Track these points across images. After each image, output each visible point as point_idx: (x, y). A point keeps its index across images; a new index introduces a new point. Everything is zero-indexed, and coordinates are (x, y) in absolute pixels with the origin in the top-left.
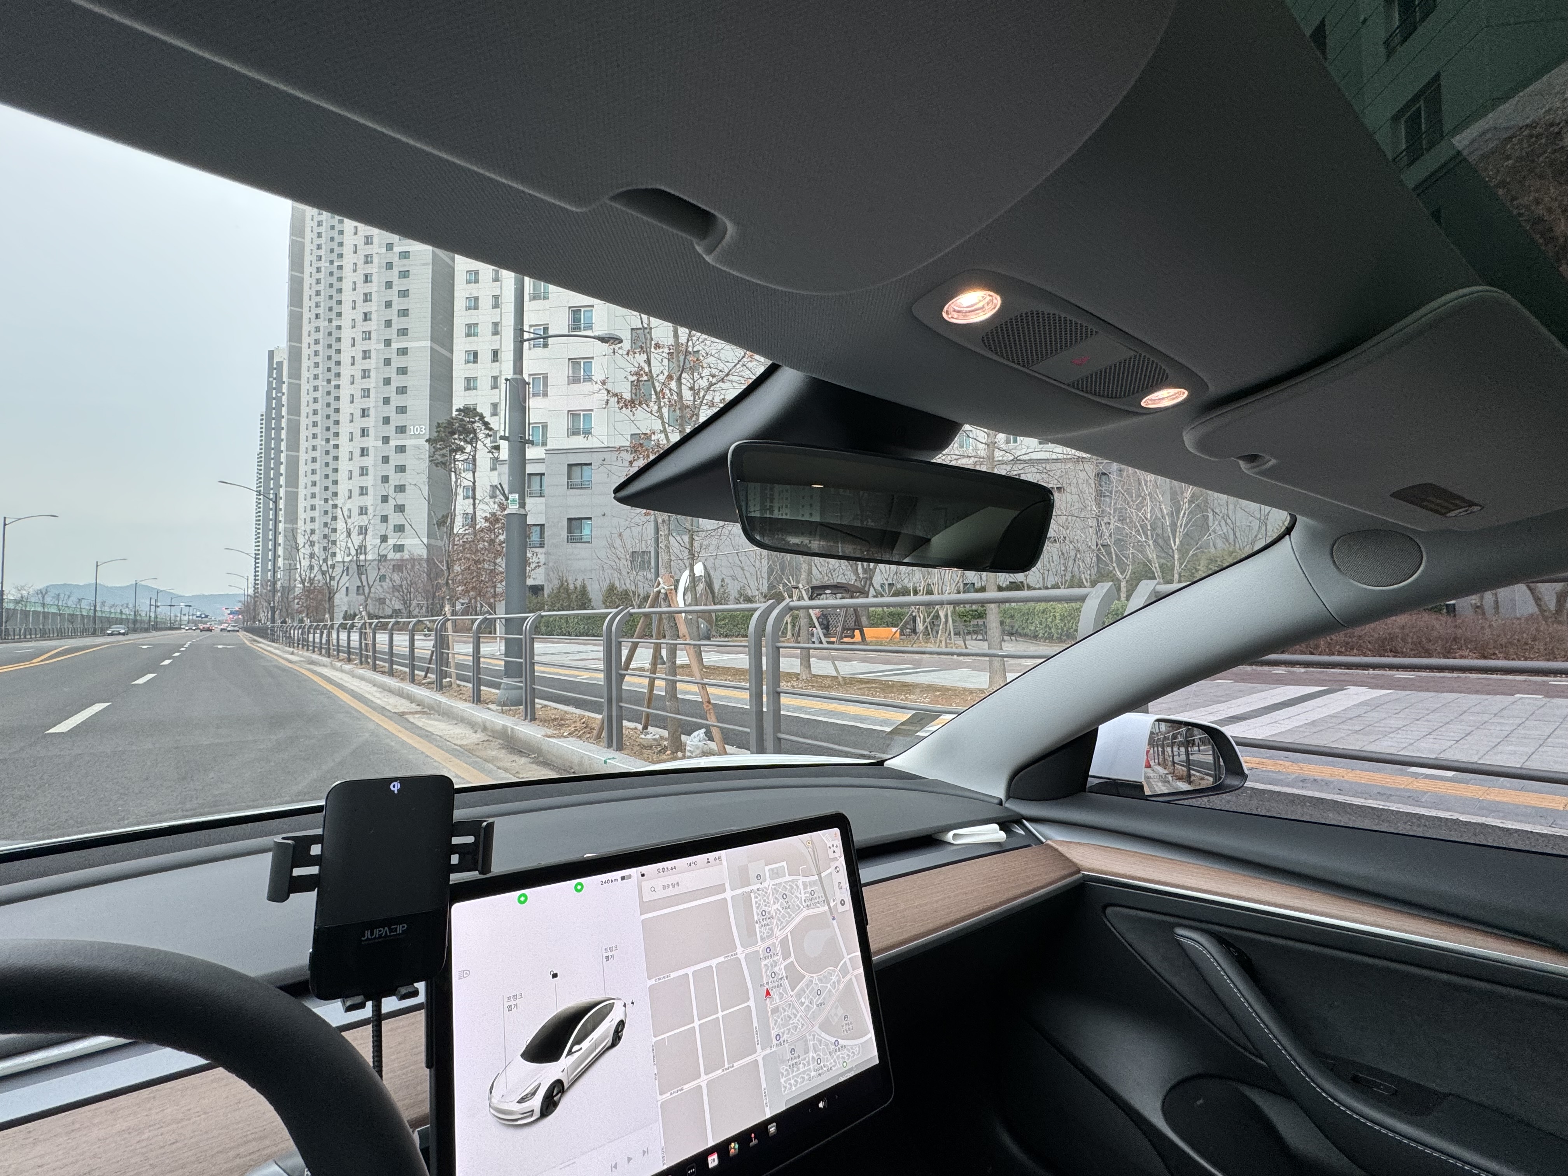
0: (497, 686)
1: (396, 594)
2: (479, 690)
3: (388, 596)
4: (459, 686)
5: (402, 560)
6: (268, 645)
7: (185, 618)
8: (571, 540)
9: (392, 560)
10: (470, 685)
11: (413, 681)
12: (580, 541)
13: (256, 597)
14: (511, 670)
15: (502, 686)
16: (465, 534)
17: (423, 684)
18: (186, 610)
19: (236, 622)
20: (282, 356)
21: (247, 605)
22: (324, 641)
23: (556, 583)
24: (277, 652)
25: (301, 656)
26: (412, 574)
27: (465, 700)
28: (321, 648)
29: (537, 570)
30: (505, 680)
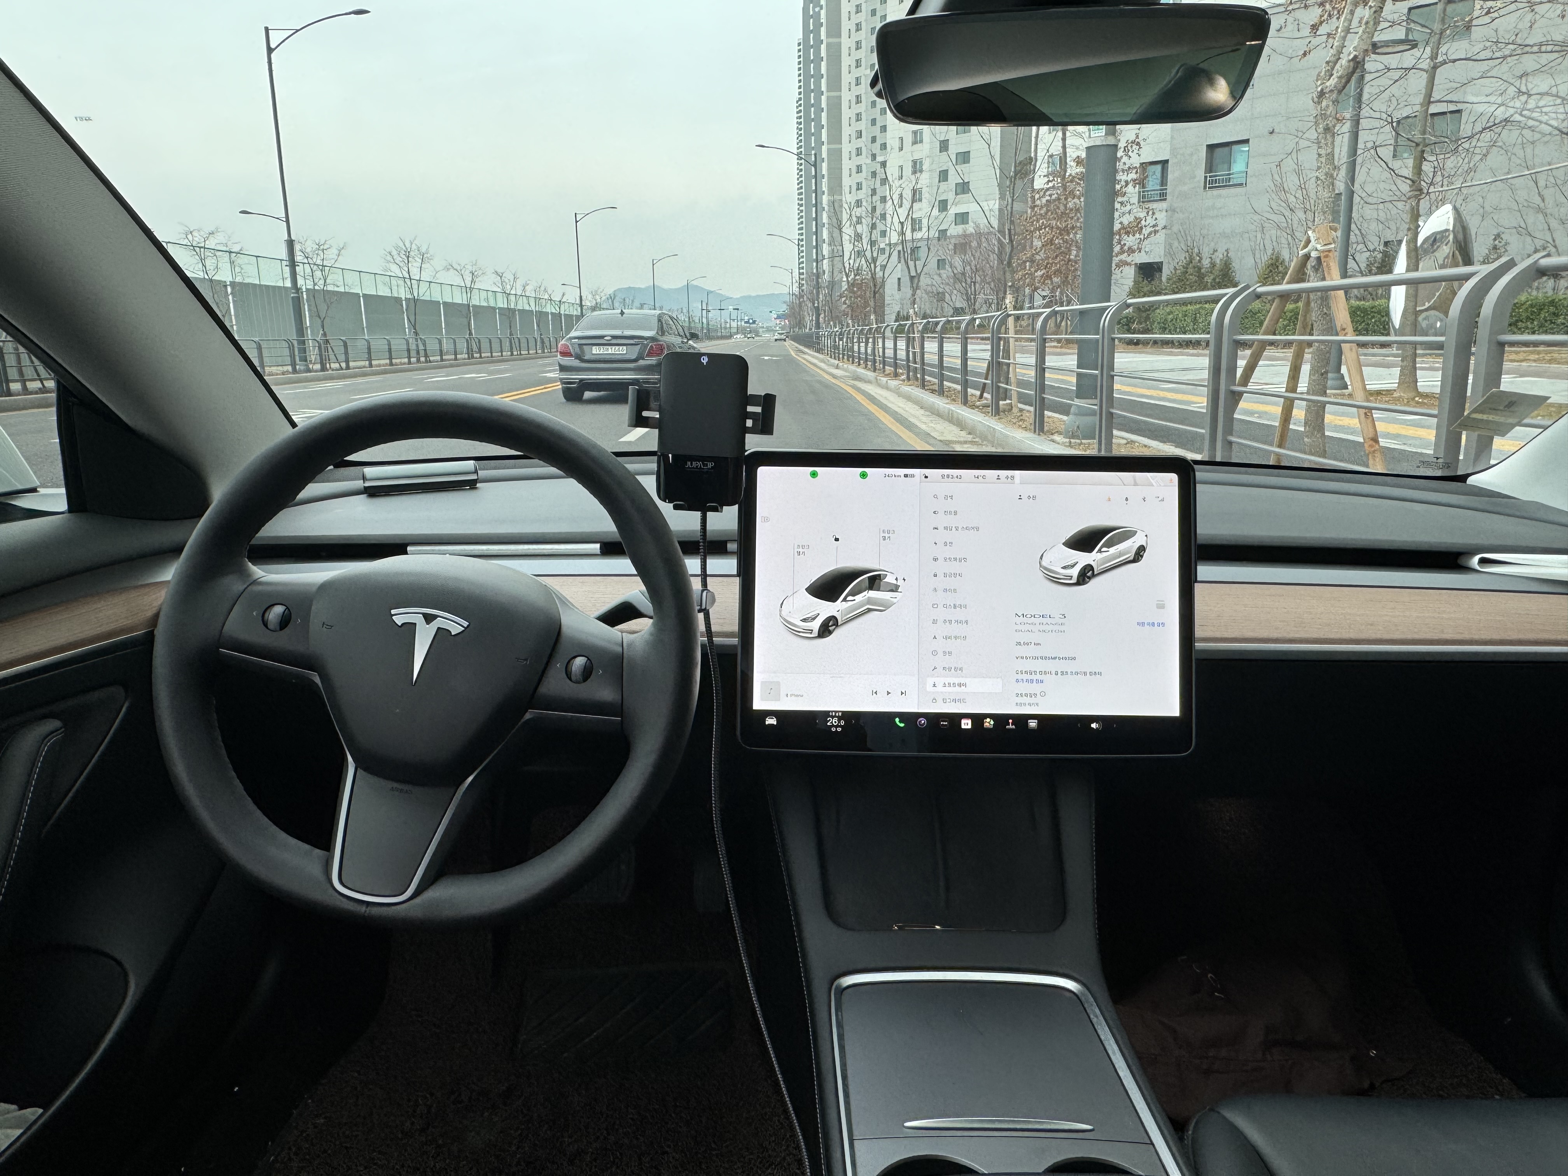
0: (1064, 410)
1: (958, 286)
2: (1042, 416)
3: (947, 288)
4: (1021, 410)
5: (965, 236)
6: (813, 357)
7: (734, 324)
8: (1211, 184)
9: (952, 237)
10: (1032, 409)
11: (965, 402)
12: (1227, 184)
13: (801, 296)
14: (1085, 388)
15: (1072, 410)
16: (1048, 189)
17: (978, 407)
18: (734, 314)
19: (782, 328)
21: (791, 307)
22: (869, 351)
23: (1182, 257)
24: (822, 365)
25: (846, 370)
26: (977, 255)
27: (1025, 429)
28: (866, 360)
29: (1153, 238)
30: (1077, 402)
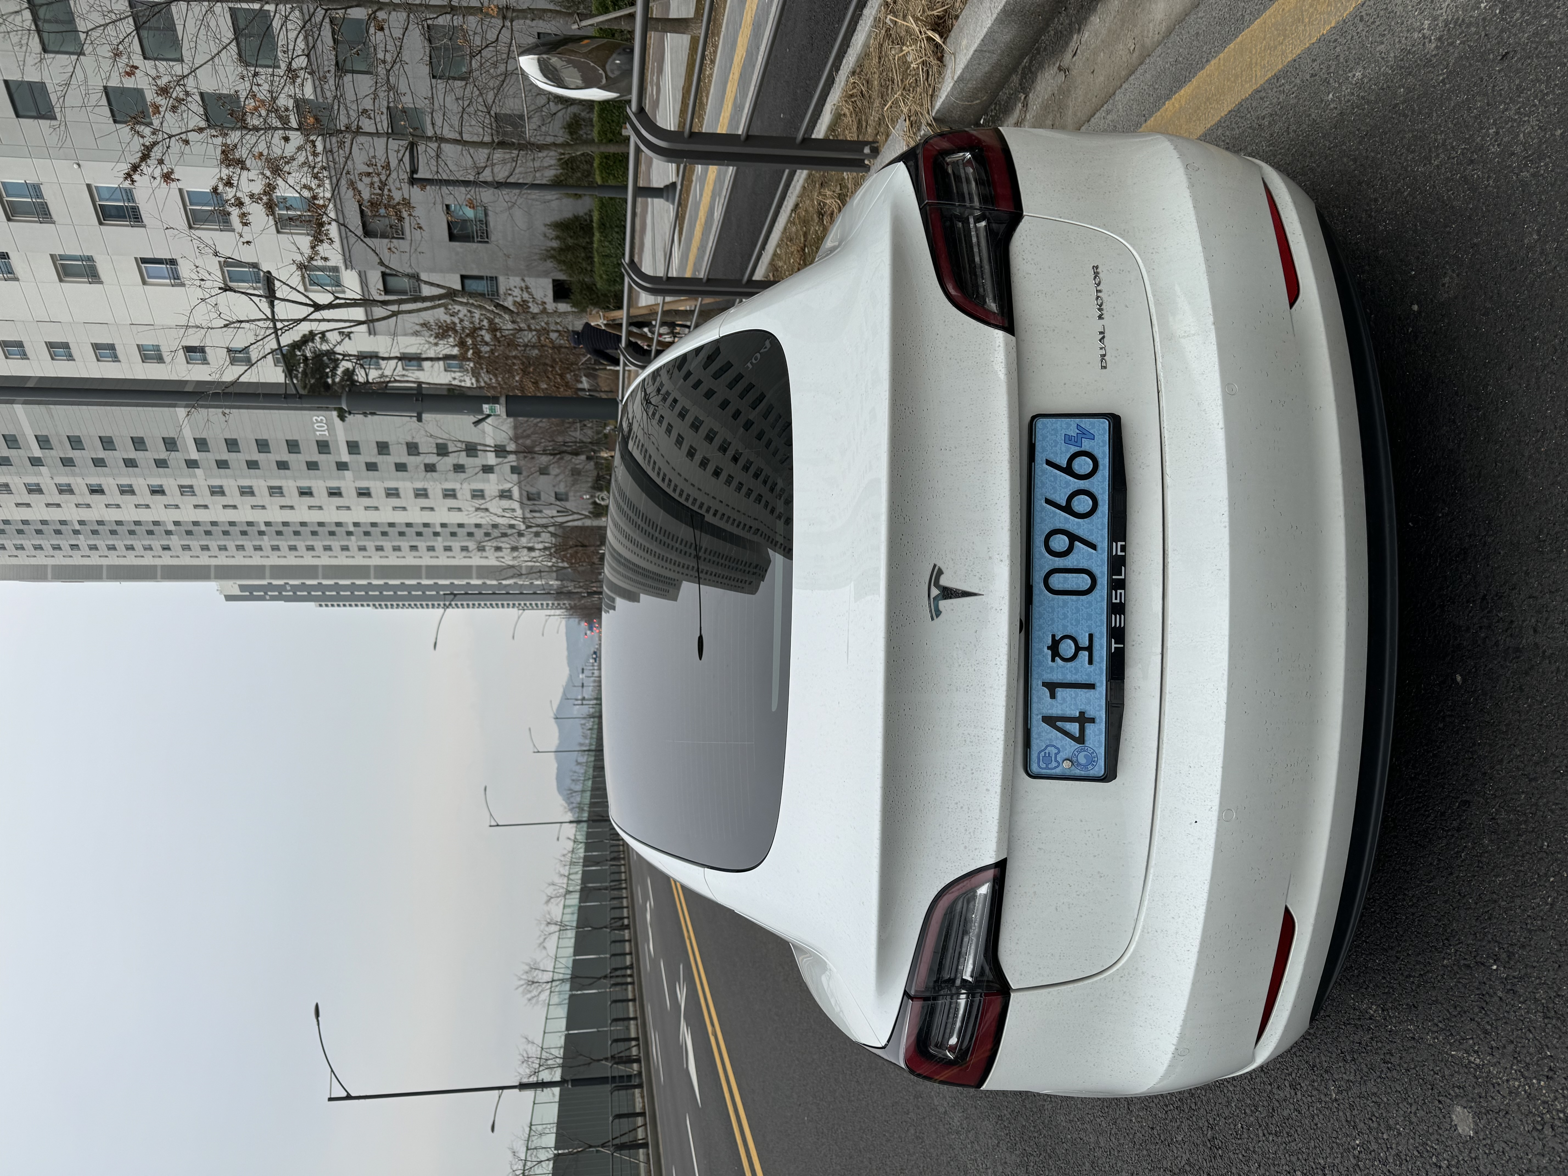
12: (484, 223)
20: (232, 587)
